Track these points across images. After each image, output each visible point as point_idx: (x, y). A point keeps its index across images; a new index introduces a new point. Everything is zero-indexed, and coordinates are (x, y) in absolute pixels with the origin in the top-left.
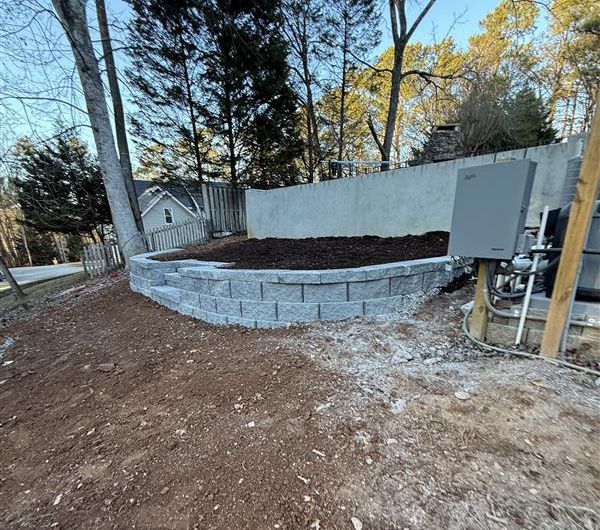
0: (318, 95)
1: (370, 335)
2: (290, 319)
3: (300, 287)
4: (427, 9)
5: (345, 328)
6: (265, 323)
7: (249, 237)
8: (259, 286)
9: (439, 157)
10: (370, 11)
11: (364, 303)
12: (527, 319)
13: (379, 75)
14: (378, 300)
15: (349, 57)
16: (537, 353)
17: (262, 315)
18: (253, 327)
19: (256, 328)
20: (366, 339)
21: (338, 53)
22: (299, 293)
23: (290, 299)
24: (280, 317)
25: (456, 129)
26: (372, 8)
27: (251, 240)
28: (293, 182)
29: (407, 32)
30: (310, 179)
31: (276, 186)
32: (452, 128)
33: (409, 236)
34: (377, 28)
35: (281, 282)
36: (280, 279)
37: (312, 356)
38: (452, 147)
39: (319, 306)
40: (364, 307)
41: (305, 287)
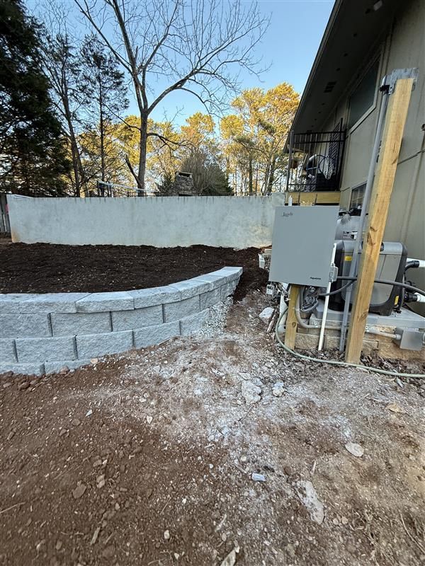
0: (79, 130)
1: (204, 365)
2: (96, 353)
3: (108, 315)
4: (161, 97)
5: (171, 358)
6: (57, 365)
7: (14, 241)
8: (46, 319)
9: (181, 193)
10: (119, 84)
11: (180, 322)
12: (325, 329)
13: (130, 130)
14: (192, 317)
15: (105, 109)
16: (343, 359)
17: (54, 355)
18: (38, 373)
19: (44, 374)
20: (203, 373)
21: (95, 103)
22: (107, 322)
23: (94, 329)
24: (82, 354)
25: (191, 177)
26: (121, 82)
27: (17, 244)
28: (60, 194)
29: (149, 107)
30: (77, 194)
31: (42, 195)
32: (188, 175)
33: (179, 247)
34: (125, 97)
35: (80, 311)
36: (78, 308)
37: (149, 419)
38: (189, 188)
39: (133, 333)
40: (180, 326)
41: (114, 315)
